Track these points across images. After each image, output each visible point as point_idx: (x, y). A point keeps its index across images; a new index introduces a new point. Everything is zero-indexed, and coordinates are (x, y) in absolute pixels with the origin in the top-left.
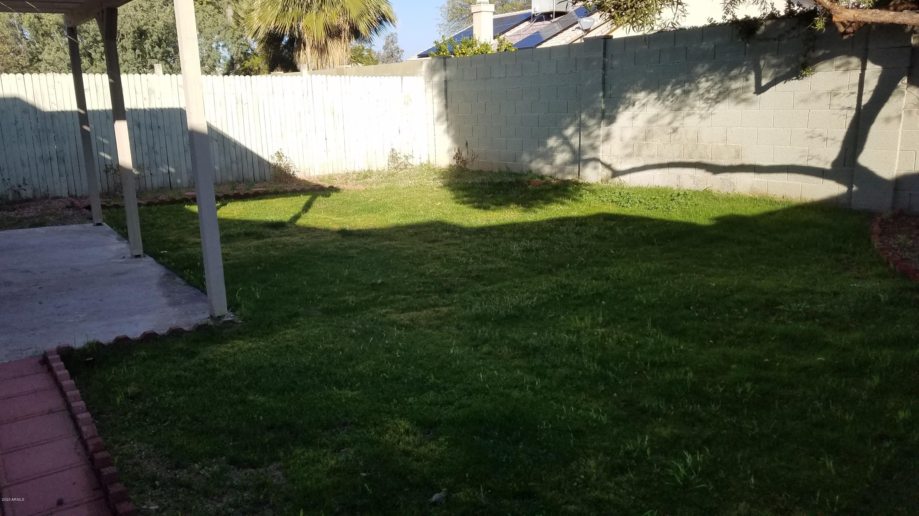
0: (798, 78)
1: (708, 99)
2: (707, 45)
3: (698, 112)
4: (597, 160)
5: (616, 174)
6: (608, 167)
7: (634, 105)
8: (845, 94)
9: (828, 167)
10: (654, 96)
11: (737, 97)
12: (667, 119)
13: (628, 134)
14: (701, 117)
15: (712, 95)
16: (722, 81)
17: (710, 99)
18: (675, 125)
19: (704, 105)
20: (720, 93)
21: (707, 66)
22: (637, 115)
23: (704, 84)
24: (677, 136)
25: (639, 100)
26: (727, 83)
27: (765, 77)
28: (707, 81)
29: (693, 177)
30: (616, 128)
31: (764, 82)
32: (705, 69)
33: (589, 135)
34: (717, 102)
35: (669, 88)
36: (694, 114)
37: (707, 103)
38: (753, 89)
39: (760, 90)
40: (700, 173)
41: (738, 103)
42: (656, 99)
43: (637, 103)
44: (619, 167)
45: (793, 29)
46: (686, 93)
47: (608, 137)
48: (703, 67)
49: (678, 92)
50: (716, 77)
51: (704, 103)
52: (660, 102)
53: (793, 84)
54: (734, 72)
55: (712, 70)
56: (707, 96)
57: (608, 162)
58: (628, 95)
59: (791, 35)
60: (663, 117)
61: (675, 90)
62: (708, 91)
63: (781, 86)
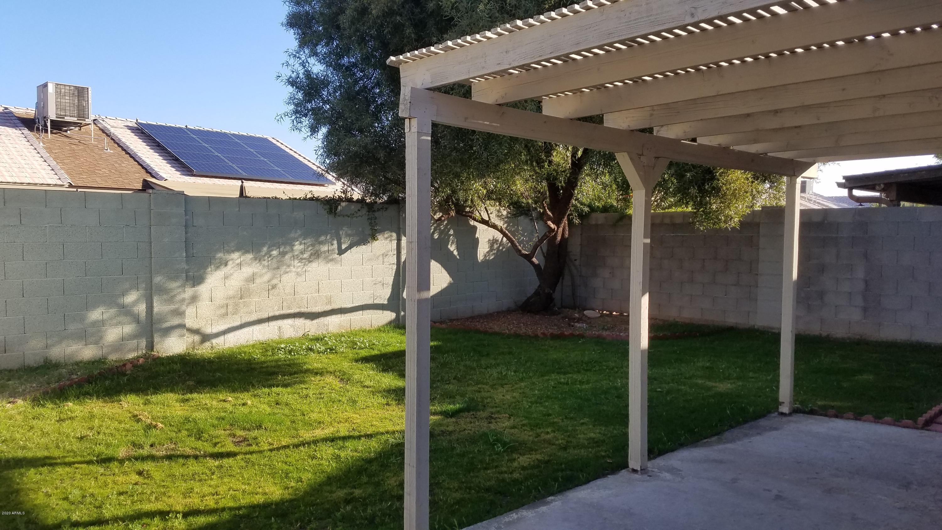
0: (364, 244)
1: (302, 259)
2: (299, 215)
3: (294, 270)
4: (182, 326)
5: (206, 338)
6: (196, 332)
7: (226, 265)
8: (390, 255)
9: (386, 302)
10: (250, 256)
11: (326, 258)
12: (266, 278)
13: (220, 295)
14: (298, 274)
15: (305, 256)
16: (313, 245)
17: (305, 259)
18: (275, 281)
19: (299, 264)
20: (311, 254)
21: (299, 232)
22: (231, 275)
23: (298, 247)
24: (275, 291)
25: (232, 259)
26: (317, 247)
27: (344, 243)
28: (301, 244)
29: (292, 326)
30: (203, 289)
31: (344, 247)
32: (297, 235)
33: (171, 300)
34: (310, 262)
35: (265, 249)
36: (290, 271)
37: (302, 263)
38: (337, 251)
39: (341, 252)
40: (300, 322)
41: (327, 262)
42: (251, 259)
43: (230, 263)
44: (209, 330)
45: (359, 210)
46: (283, 254)
47: (194, 299)
48: (296, 232)
49: (275, 253)
50: (309, 241)
51: (299, 262)
52: (257, 261)
53: (362, 248)
54: (323, 238)
55: (305, 236)
56: (301, 256)
57: (195, 326)
58: (220, 255)
59: (358, 215)
60: (261, 276)
61: (272, 250)
62: (302, 253)
63: (354, 249)
